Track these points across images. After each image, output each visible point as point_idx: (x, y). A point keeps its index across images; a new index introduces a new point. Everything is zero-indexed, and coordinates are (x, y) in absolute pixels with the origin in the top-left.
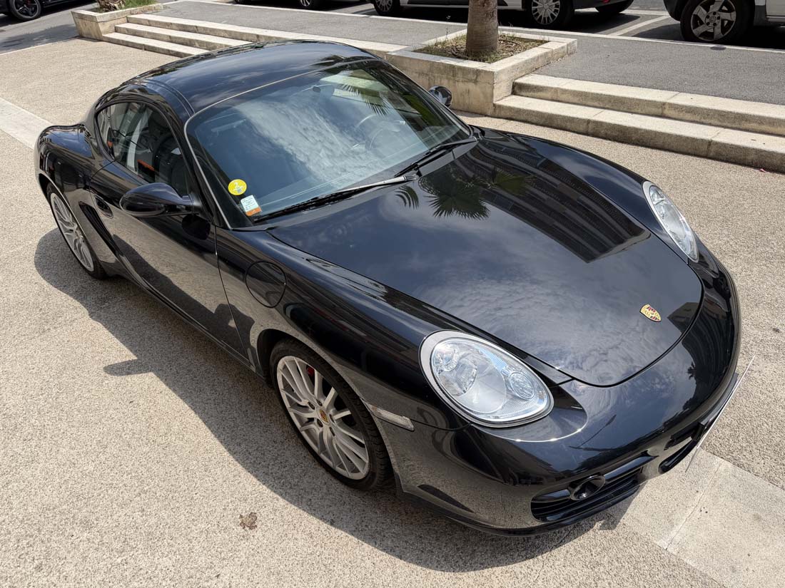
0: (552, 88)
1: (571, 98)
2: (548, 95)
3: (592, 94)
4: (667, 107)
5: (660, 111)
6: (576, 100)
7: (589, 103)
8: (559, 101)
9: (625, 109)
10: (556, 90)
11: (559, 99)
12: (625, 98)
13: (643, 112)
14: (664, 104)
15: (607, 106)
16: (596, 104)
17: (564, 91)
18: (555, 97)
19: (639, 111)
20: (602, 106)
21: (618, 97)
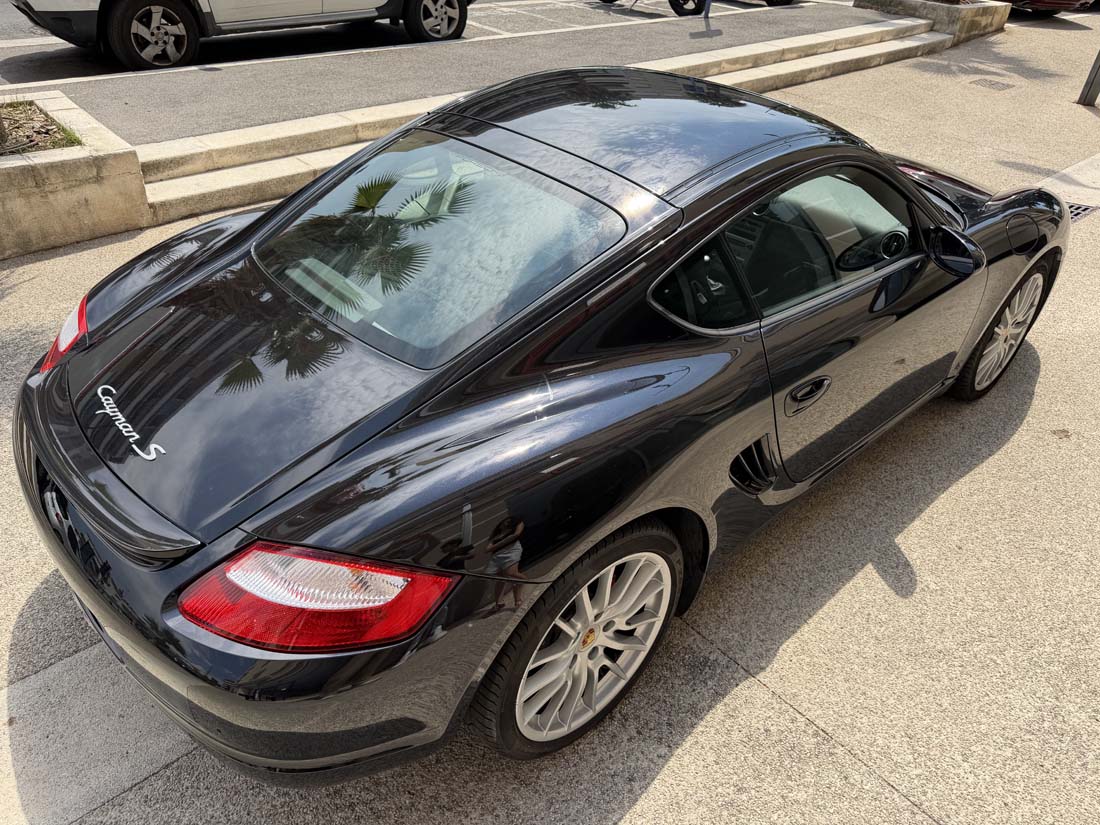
0: (202, 153)
1: (237, 159)
2: (199, 165)
3: (266, 142)
4: (360, 128)
5: (353, 137)
6: (244, 158)
7: (265, 156)
8: (219, 169)
9: (314, 148)
10: (209, 154)
11: (216, 166)
12: (310, 134)
13: (336, 144)
14: (356, 126)
15: (291, 152)
16: (276, 154)
17: (223, 152)
18: (210, 165)
19: (332, 144)
20: (284, 153)
21: (300, 136)
